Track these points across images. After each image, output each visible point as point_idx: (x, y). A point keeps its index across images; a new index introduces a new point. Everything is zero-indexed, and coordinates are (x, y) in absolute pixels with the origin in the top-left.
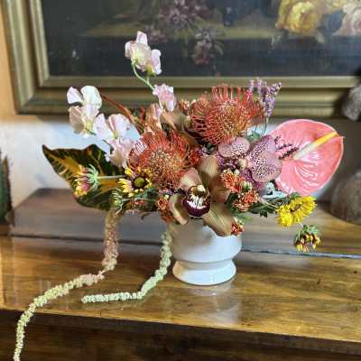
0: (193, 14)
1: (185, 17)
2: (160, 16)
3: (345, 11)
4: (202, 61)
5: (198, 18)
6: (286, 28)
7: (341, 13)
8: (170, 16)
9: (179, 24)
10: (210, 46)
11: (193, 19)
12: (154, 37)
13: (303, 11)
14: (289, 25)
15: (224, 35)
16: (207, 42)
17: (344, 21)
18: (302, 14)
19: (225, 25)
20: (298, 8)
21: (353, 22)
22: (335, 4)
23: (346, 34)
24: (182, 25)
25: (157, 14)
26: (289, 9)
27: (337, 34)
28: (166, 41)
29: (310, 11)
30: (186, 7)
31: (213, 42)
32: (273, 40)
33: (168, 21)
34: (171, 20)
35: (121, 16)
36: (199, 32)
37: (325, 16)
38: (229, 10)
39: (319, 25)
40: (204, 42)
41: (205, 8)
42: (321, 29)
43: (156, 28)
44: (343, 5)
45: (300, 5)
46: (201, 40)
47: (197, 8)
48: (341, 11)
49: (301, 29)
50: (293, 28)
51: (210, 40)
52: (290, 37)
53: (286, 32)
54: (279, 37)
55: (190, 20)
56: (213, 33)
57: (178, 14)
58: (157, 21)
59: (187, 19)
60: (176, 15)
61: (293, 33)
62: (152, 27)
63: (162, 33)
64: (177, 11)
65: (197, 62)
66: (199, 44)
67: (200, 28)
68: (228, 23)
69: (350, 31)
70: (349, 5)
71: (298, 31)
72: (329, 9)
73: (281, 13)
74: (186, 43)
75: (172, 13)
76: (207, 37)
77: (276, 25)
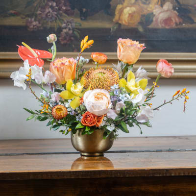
0: (61, 12)
1: (56, 13)
2: (39, 12)
3: (154, 13)
4: (65, 41)
5: (64, 14)
6: (120, 22)
7: (152, 14)
8: (46, 13)
9: (51, 18)
10: (71, 32)
11: (61, 15)
12: (34, 26)
13: (130, 12)
14: (122, 20)
15: (81, 25)
16: (69, 29)
17: (154, 19)
18: (130, 14)
19: (81, 19)
20: (127, 11)
21: (159, 20)
22: (148, 9)
23: (156, 27)
24: (53, 19)
25: (37, 11)
26: (121, 11)
27: (150, 27)
28: (42, 28)
29: (134, 12)
30: (57, 7)
31: (73, 30)
32: (112, 29)
33: (44, 16)
34: (47, 15)
35: (12, 12)
36: (65, 23)
37: (143, 16)
38: (84, 10)
39: (139, 21)
40: (67, 30)
41: (69, 8)
42: (141, 23)
43: (35, 20)
44: (153, 9)
45: (128, 9)
46: (65, 28)
47: (64, 8)
48: (152, 13)
49: (129, 23)
50: (124, 22)
51: (71, 28)
52: (122, 27)
53: (120, 25)
54: (115, 28)
55: (59, 16)
56: (74, 24)
57: (51, 11)
58: (36, 16)
59: (57, 15)
60: (49, 12)
61: (124, 25)
62: (33, 19)
63: (39, 23)
64: (50, 9)
65: (62, 43)
66: (64, 31)
67: (65, 21)
68: (83, 18)
69: (158, 25)
70: (157, 10)
71: (127, 24)
72: (145, 12)
73: (117, 13)
74: (56, 30)
75: (47, 11)
76: (70, 26)
77: (114, 20)
